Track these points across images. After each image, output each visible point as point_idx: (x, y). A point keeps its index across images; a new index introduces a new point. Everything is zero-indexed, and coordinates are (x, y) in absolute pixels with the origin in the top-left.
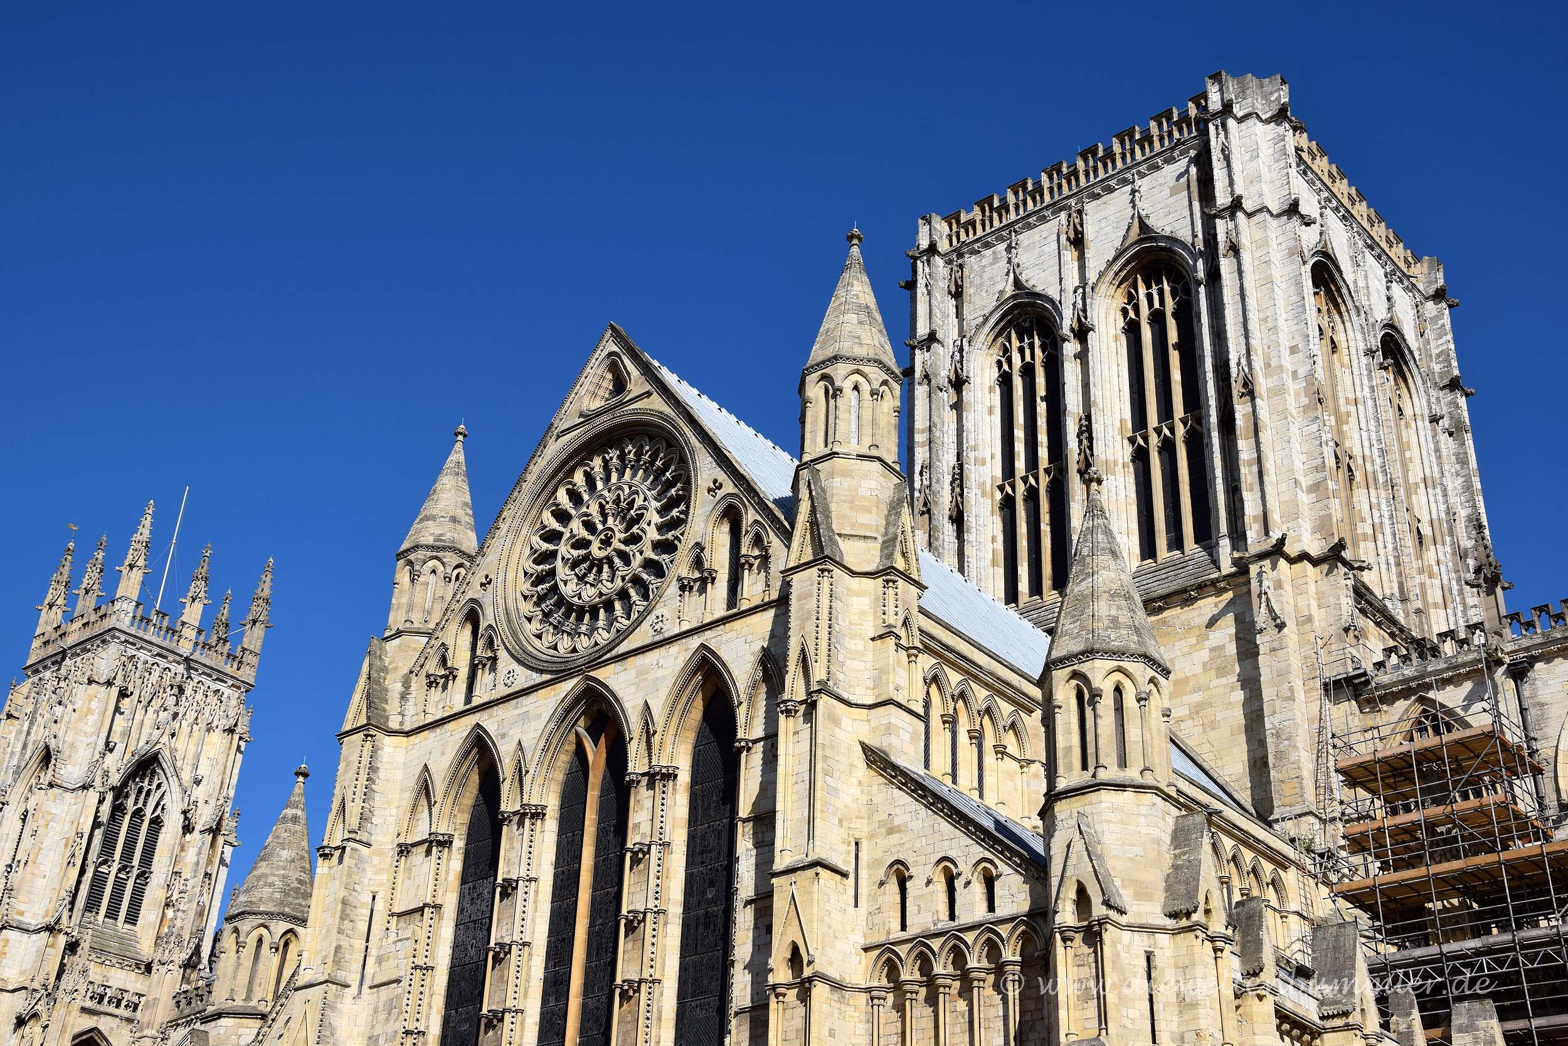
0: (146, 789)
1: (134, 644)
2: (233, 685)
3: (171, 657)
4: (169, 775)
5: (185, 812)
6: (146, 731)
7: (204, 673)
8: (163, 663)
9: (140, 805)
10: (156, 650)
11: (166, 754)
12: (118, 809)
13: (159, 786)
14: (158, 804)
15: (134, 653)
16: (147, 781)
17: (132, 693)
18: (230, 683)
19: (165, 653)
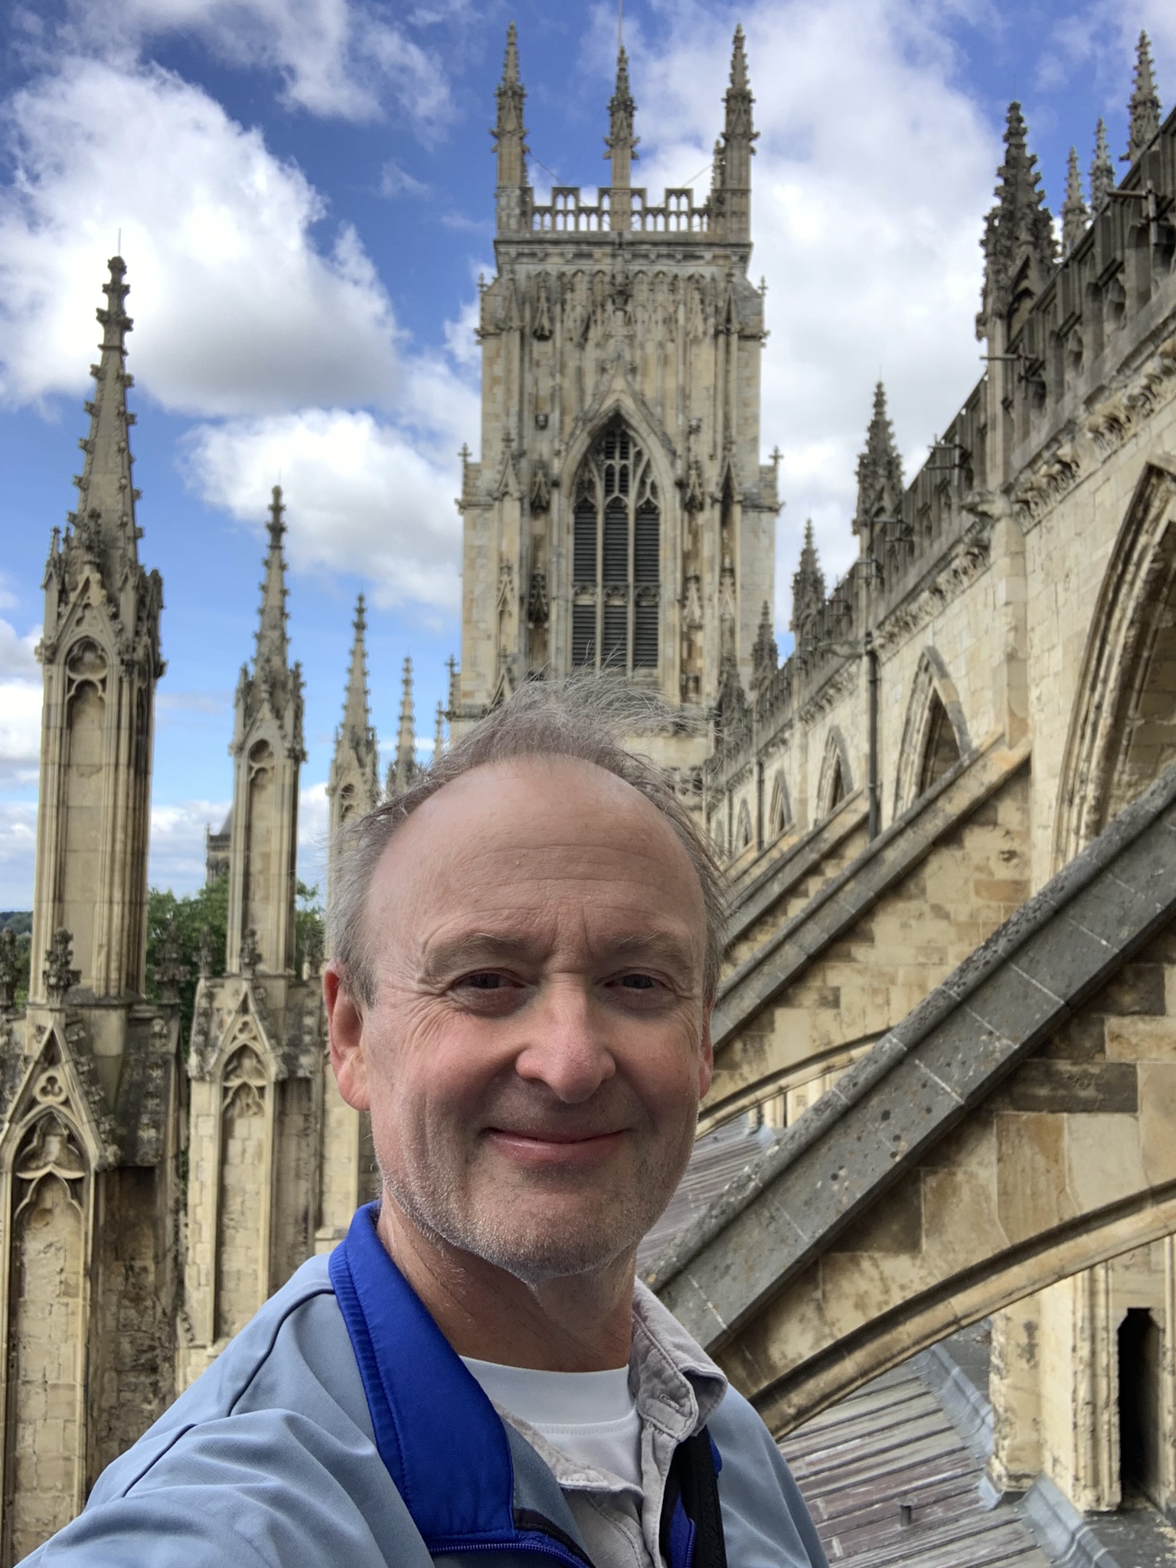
0: (617, 468)
1: (533, 255)
2: (715, 257)
3: (597, 252)
4: (645, 435)
5: (681, 485)
6: (590, 381)
7: (659, 256)
8: (587, 266)
9: (616, 494)
10: (570, 250)
11: (629, 406)
12: (583, 509)
13: (639, 454)
14: (643, 482)
15: (539, 268)
16: (617, 455)
17: (551, 332)
18: (708, 255)
19: (585, 248)
